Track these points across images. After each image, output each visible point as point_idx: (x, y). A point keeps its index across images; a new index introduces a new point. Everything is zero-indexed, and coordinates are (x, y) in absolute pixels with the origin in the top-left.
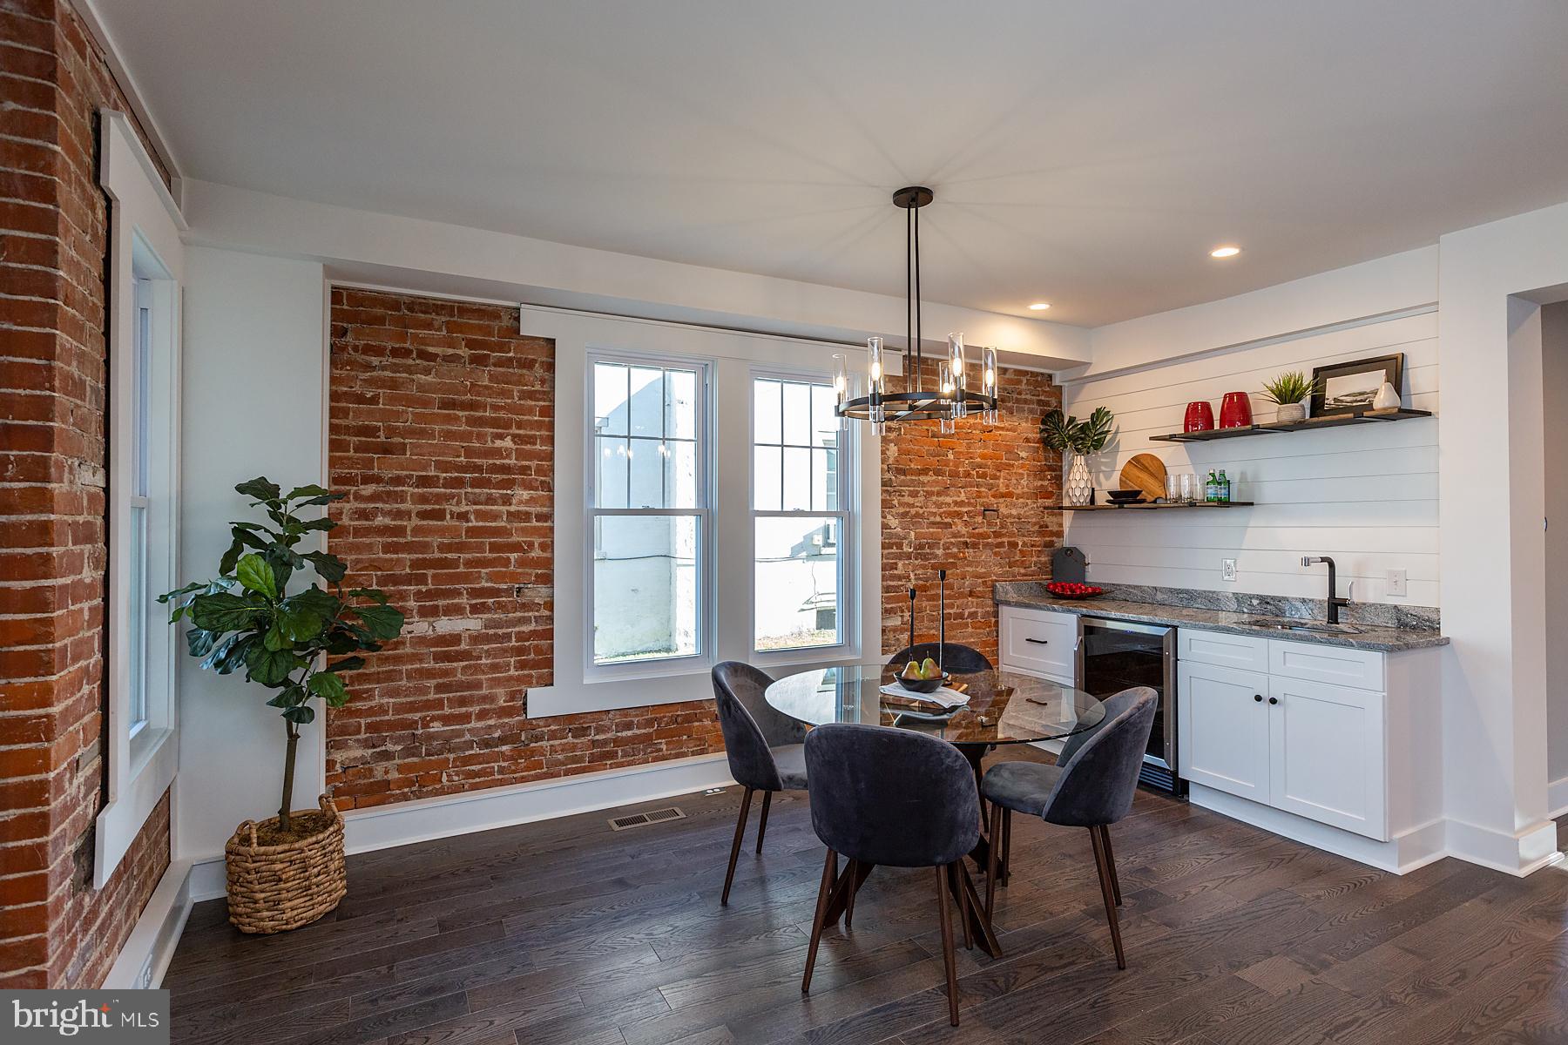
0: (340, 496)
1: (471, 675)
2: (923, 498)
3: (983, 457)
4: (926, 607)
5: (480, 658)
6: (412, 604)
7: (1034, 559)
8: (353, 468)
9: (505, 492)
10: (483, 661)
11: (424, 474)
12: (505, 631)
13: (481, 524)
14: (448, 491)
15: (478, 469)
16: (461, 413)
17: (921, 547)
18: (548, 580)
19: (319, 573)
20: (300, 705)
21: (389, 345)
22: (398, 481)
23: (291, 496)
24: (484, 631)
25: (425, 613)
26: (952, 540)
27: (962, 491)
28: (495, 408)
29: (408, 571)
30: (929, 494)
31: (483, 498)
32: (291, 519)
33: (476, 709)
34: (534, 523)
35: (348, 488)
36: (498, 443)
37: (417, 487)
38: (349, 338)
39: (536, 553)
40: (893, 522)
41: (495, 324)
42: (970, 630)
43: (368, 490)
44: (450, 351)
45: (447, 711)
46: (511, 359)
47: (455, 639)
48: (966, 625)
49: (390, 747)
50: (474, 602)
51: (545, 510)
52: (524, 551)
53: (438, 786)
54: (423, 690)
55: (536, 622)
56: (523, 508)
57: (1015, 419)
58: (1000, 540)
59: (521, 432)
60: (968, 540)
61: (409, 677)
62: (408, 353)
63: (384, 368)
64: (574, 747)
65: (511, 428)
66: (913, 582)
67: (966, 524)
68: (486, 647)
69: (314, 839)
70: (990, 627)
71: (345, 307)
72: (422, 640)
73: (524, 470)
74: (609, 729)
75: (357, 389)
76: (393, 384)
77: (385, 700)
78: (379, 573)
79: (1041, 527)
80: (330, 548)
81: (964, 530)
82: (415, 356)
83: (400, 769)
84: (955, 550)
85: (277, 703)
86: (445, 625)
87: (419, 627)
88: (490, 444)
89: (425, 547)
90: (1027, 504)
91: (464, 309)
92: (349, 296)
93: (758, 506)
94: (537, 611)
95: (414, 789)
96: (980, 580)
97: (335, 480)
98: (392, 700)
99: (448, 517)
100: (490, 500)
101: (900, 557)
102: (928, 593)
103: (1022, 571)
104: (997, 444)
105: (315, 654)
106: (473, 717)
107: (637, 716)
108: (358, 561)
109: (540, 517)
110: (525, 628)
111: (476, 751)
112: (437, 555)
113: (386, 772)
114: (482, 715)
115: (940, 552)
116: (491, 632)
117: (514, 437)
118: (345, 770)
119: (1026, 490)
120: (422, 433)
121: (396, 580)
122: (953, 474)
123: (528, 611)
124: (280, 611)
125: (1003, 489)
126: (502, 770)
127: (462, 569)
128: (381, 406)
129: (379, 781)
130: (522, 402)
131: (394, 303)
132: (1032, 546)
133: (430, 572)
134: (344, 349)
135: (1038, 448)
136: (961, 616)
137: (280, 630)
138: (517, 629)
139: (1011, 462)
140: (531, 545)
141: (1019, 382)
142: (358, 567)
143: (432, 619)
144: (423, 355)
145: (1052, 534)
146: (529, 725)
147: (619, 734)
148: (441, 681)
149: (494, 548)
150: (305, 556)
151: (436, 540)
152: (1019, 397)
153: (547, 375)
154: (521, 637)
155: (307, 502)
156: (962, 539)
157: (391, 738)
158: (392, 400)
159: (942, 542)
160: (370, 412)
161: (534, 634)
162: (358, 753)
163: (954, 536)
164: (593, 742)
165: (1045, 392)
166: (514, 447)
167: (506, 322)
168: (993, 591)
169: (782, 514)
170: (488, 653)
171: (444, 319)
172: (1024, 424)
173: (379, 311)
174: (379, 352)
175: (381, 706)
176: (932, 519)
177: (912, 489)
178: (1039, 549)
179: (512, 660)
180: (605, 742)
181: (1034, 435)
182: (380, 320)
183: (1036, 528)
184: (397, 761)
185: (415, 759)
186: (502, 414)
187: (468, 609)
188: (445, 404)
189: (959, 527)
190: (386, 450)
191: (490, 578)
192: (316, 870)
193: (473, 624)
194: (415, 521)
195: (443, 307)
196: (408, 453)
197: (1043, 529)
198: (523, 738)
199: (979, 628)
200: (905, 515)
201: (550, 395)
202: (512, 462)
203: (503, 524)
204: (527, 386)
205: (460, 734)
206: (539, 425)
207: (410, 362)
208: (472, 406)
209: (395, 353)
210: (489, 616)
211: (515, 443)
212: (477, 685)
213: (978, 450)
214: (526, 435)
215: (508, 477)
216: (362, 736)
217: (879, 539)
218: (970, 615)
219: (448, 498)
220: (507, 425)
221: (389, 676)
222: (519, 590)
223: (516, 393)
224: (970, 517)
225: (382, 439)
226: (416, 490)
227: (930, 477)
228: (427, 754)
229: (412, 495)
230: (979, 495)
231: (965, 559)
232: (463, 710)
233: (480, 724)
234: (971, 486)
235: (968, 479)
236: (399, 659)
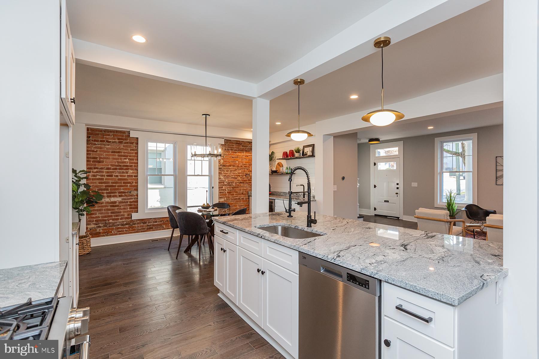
0: (90, 172)
1: (119, 210)
3: (245, 162)
4: (230, 197)
5: (121, 206)
6: (105, 195)
8: (92, 166)
9: (127, 171)
11: (108, 167)
12: (126, 201)
13: (121, 178)
14: (114, 171)
15: (120, 166)
16: (116, 154)
17: (229, 183)
18: (137, 190)
19: (85, 187)
20: (81, 213)
21: (100, 140)
22: (102, 168)
23: (79, 172)
25: (108, 197)
26: (237, 181)
27: (240, 170)
28: (124, 153)
29: (104, 188)
30: (231, 171)
31: (121, 172)
32: (79, 177)
33: (120, 217)
34: (134, 178)
35: (91, 170)
36: (125, 160)
38: (91, 138)
39: (134, 184)
40: (222, 177)
41: (124, 135)
42: (242, 202)
43: (95, 170)
44: (114, 141)
45: (113, 218)
46: (128, 142)
47: (115, 202)
49: (100, 225)
50: (119, 194)
51: (136, 175)
52: (131, 184)
53: (111, 234)
54: (108, 213)
55: (134, 199)
56: (131, 174)
58: (250, 182)
59: (131, 158)
60: (242, 181)
61: (105, 210)
62: (104, 141)
63: (98, 145)
64: (143, 226)
65: (128, 157)
66: (227, 191)
67: (241, 178)
68: (122, 204)
69: (85, 239)
70: (247, 202)
71: (90, 132)
72: (108, 203)
73: (131, 166)
74: (151, 222)
75: (93, 149)
76: (101, 148)
77: (99, 215)
78: (98, 188)
80: (87, 183)
81: (240, 179)
82: (106, 142)
83: (103, 230)
84: (238, 184)
85: (77, 212)
86: (113, 199)
87: (107, 200)
88: (123, 160)
89: (108, 183)
91: (117, 131)
92: (91, 130)
93: (188, 174)
94: (135, 197)
95: (106, 234)
96: (245, 191)
97: (88, 168)
98: (101, 215)
99: (113, 176)
100: (123, 173)
101: (224, 185)
102: (231, 194)
104: (249, 159)
105: (84, 204)
106: (119, 219)
107: (158, 220)
108: (93, 186)
109: (135, 176)
110: (131, 200)
111: (120, 226)
112: (111, 184)
114: (121, 219)
115: (234, 184)
116: (123, 201)
117: (129, 159)
118: (90, 230)
120: (107, 158)
121: (101, 190)
122: (238, 166)
123: (132, 197)
124: (78, 194)
125: (251, 170)
126: (126, 231)
127: (117, 187)
128: (98, 153)
129: (98, 232)
130: (131, 151)
131: (101, 131)
133: (109, 188)
134: (90, 140)
136: (240, 199)
137: (78, 198)
138: (129, 200)
140: (133, 182)
142: (93, 187)
143: (110, 198)
144: (107, 142)
146: (133, 221)
147: (154, 224)
148: (112, 211)
149: (124, 183)
150: (82, 184)
151: (111, 181)
153: (136, 145)
154: (130, 202)
155: (83, 173)
156: (240, 181)
157: (101, 223)
158: (100, 151)
159: (235, 182)
160: (96, 154)
161: (133, 202)
162: (93, 226)
163: (238, 180)
164: (148, 225)
166: (129, 161)
167: (127, 134)
168: (248, 193)
169: (202, 175)
170: (123, 206)
171: (112, 134)
173: (97, 132)
174: (97, 141)
175: (98, 216)
176: (232, 177)
177: (227, 170)
179: (128, 207)
180: (150, 225)
182: (98, 134)
184: (102, 228)
185: (106, 228)
186: (126, 154)
187: (118, 196)
188: (112, 152)
189: (239, 178)
190: (99, 162)
191: (123, 189)
192: (85, 245)
193: (119, 199)
195: (112, 131)
196: (104, 163)
198: (131, 224)
199: (245, 202)
200: (225, 176)
201: (137, 150)
202: (128, 164)
203: (126, 178)
204: (132, 148)
205: (116, 223)
206: (135, 156)
207: (105, 143)
208: (119, 152)
209: (101, 141)
210: (123, 197)
211: (129, 160)
212: (120, 212)
213: (244, 161)
214: (131, 159)
215: (127, 167)
216: (94, 222)
217: (218, 181)
218: (242, 199)
219: (113, 172)
220: (127, 156)
221: (100, 210)
222: (130, 192)
223: (129, 150)
224: (242, 176)
225: (98, 160)
226: (106, 170)
227: (232, 167)
228: (109, 227)
229: (105, 171)
230: (244, 171)
231: (241, 186)
232: (117, 217)
233: (121, 221)
234: (242, 169)
235: (242, 168)
236: (102, 206)
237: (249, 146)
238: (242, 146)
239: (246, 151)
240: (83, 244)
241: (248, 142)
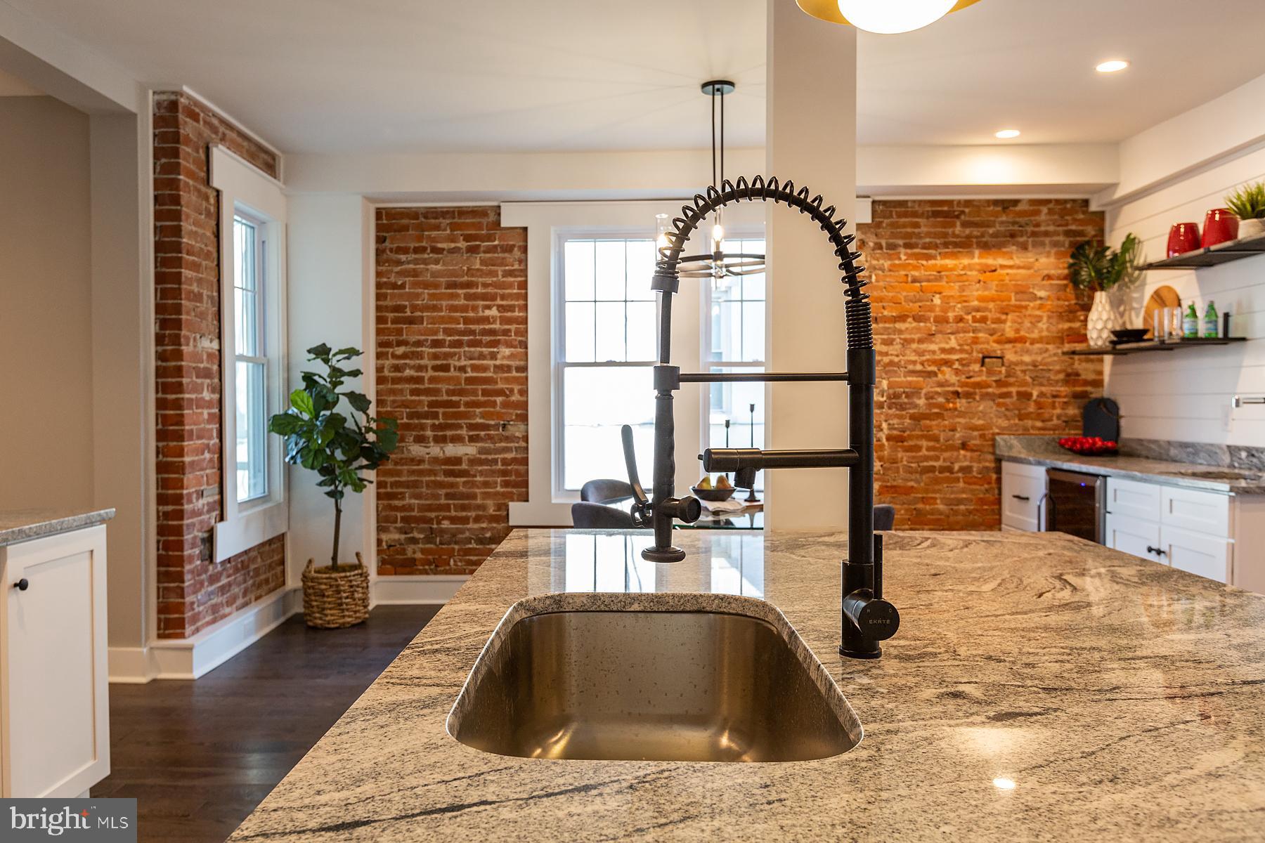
0: (385, 356)
1: (470, 488)
2: (900, 346)
3: (981, 299)
4: (902, 458)
5: (475, 476)
6: (429, 433)
7: (1058, 411)
8: (392, 335)
9: (492, 350)
10: (478, 479)
11: (435, 338)
12: (493, 456)
13: (475, 374)
14: (452, 350)
15: (472, 332)
16: (460, 291)
17: (897, 396)
18: (524, 418)
21: (412, 245)
22: (419, 343)
23: (334, 355)
24: (478, 456)
25: (437, 440)
26: (939, 390)
27: (952, 337)
28: (485, 285)
29: (426, 409)
30: (906, 342)
31: (476, 355)
33: (473, 514)
34: (514, 374)
35: (387, 349)
36: (487, 313)
37: (431, 347)
38: (387, 244)
39: (516, 397)
41: (484, 221)
42: (961, 484)
43: (400, 350)
44: (453, 245)
45: (453, 513)
46: (496, 246)
47: (457, 460)
48: (957, 480)
49: (416, 535)
50: (471, 433)
51: (522, 363)
52: (507, 396)
53: (448, 568)
54: (437, 497)
55: (516, 451)
56: (505, 362)
57: (1030, 255)
58: (1005, 390)
59: (504, 303)
60: (960, 390)
61: (428, 486)
62: (423, 250)
63: (409, 263)
65: (496, 300)
67: (957, 372)
68: (480, 468)
70: (989, 483)
71: (385, 222)
72: (436, 460)
73: (506, 333)
75: (393, 279)
76: (415, 274)
77: (413, 501)
78: (408, 410)
79: (1068, 375)
81: (953, 379)
82: (429, 251)
83: (423, 551)
84: (941, 400)
86: (452, 450)
87: (435, 450)
88: (481, 314)
89: (436, 392)
90: (1047, 350)
91: (462, 212)
92: (387, 214)
94: (518, 443)
95: (433, 567)
96: (976, 433)
97: (380, 344)
98: (417, 502)
99: (452, 369)
100: (482, 356)
102: (905, 444)
103: (1039, 424)
104: (1003, 285)
106: (471, 520)
108: (394, 402)
109: (519, 369)
110: (509, 456)
111: (473, 545)
112: (445, 398)
113: (414, 553)
114: (477, 519)
116: (483, 457)
117: (499, 307)
118: (389, 547)
119: (1045, 334)
120: (435, 308)
121: (418, 415)
122: (941, 320)
123: (510, 442)
125: (1010, 333)
127: (462, 409)
128: (407, 290)
129: (408, 559)
130: (504, 279)
131: (413, 214)
132: (1054, 396)
133: (441, 410)
134: (384, 251)
135: (1066, 286)
136: (950, 470)
138: (502, 456)
139: (1024, 303)
140: (512, 391)
141: (1038, 213)
142: (396, 405)
143: (442, 445)
144: (434, 250)
145: (1086, 383)
148: (449, 491)
151: (444, 387)
152: (1036, 229)
153: (523, 256)
154: (505, 462)
156: (951, 389)
157: (417, 528)
158: (415, 285)
159: (924, 391)
160: (401, 296)
161: (514, 460)
162: (397, 536)
165: (1079, 220)
166: (499, 315)
167: (492, 218)
168: (994, 446)
170: (481, 473)
171: (448, 221)
172: (1043, 260)
173: (405, 221)
174: (405, 251)
175: (410, 505)
176: (911, 367)
177: (885, 337)
178: (1065, 400)
179: (499, 480)
181: (1060, 271)
182: (406, 228)
183: (1061, 376)
184: (421, 546)
185: (432, 546)
186: (490, 290)
187: (467, 437)
188: (451, 285)
189: (948, 375)
190: (411, 321)
191: (483, 416)
193: (471, 450)
194: (431, 373)
195: (447, 212)
196: (425, 323)
197: (1071, 377)
199: (975, 484)
201: (524, 272)
202: (497, 326)
203: (490, 375)
204: (507, 266)
205: (462, 531)
206: (517, 296)
207: (426, 256)
208: (469, 285)
209: (416, 250)
210: (482, 444)
211: (499, 311)
212: (474, 497)
213: (975, 292)
214: (508, 306)
215: (494, 338)
216: (399, 525)
218: (962, 469)
219: (452, 355)
220: (493, 298)
221: (415, 484)
222: (504, 426)
223: (500, 273)
224: (963, 365)
225: (409, 314)
226: (431, 350)
227: (910, 324)
228: (441, 544)
229: (428, 353)
230: (975, 341)
231: (955, 409)
232: (464, 514)
233: (476, 526)
234: (965, 332)
235: (961, 325)
236: (421, 473)
237: (1002, 223)
238: (964, 225)
239: (985, 247)
240: (338, 592)
241: (996, 202)
